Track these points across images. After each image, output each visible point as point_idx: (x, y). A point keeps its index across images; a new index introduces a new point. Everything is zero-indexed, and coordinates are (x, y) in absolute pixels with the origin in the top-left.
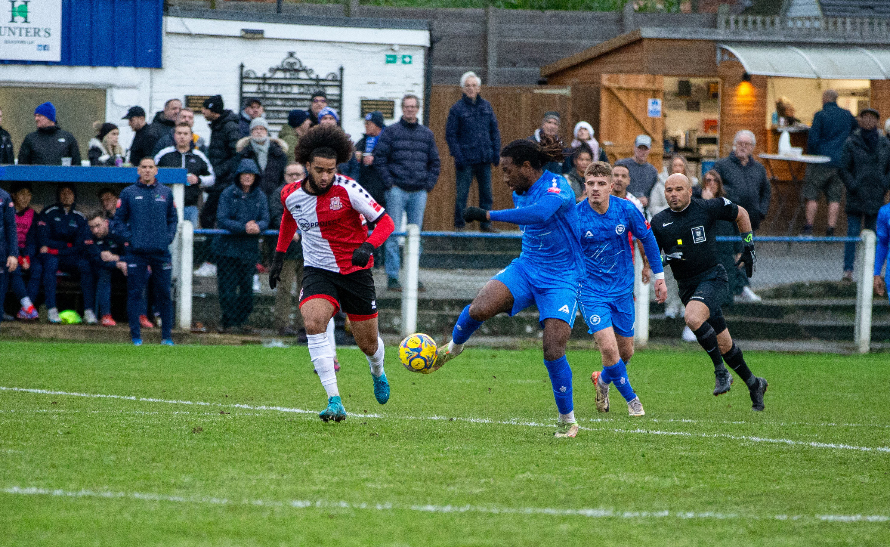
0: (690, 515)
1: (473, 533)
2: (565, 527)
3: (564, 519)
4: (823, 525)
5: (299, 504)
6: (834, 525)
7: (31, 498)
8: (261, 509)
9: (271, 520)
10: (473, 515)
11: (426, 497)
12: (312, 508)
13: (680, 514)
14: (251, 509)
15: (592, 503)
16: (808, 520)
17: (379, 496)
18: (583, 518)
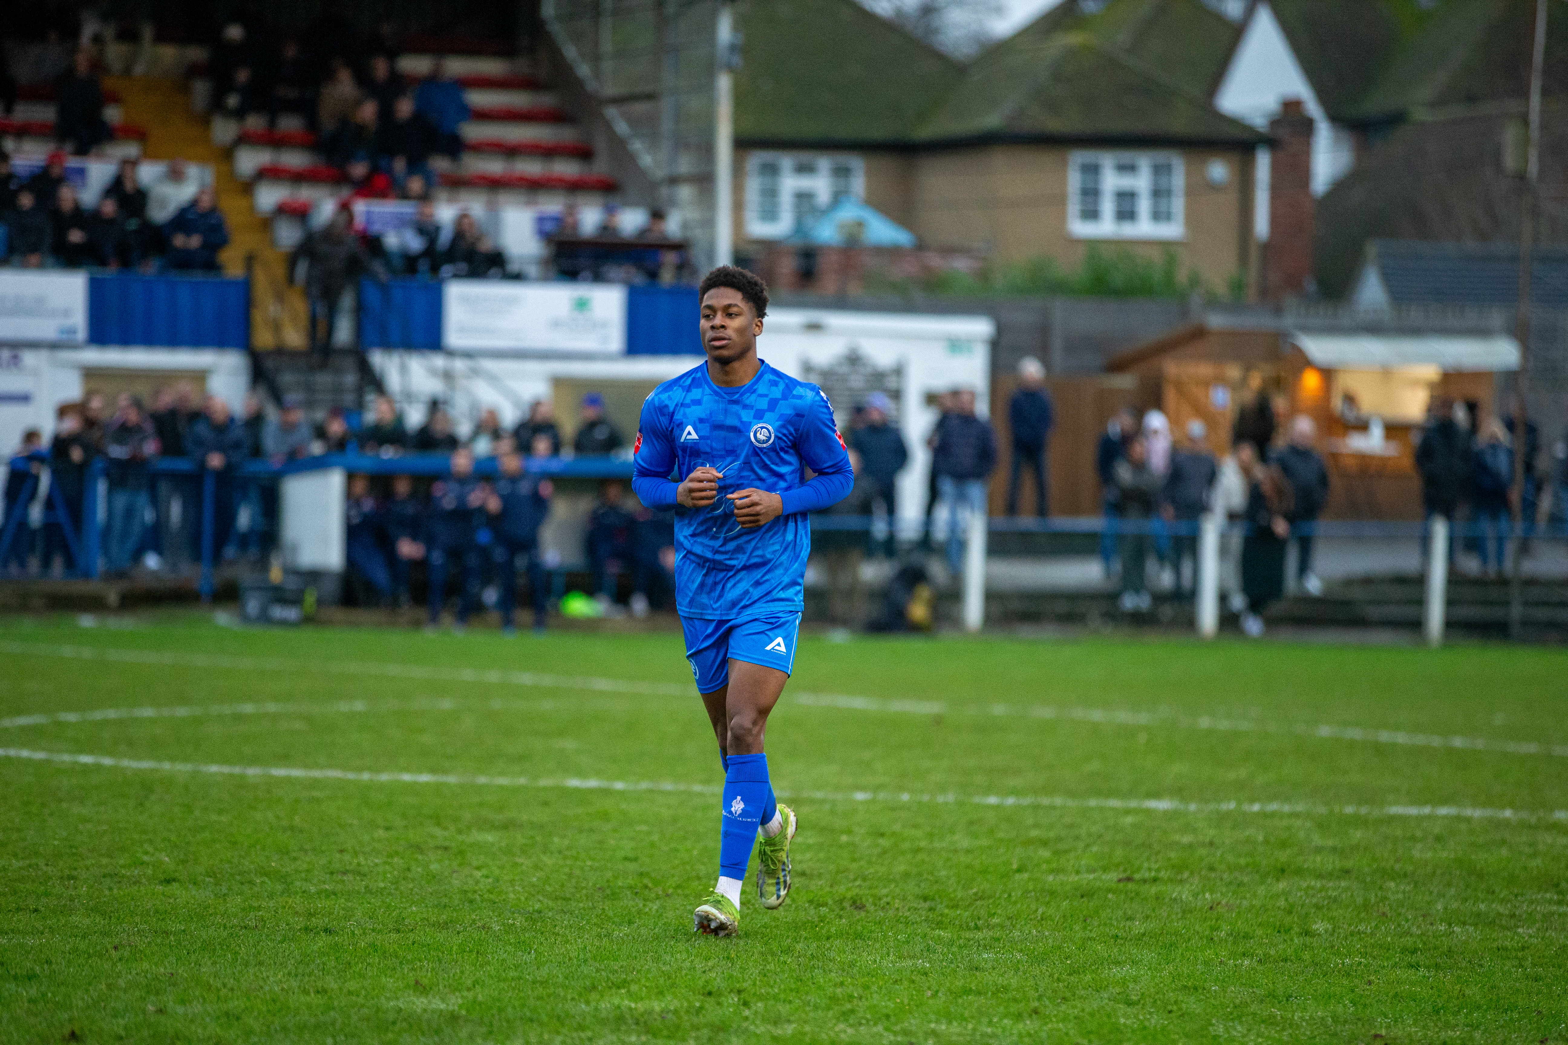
0: (1256, 807)
1: (1036, 826)
2: (1129, 820)
3: (1127, 812)
4: (1391, 819)
5: (860, 796)
6: (1403, 819)
7: (591, 791)
8: (822, 802)
9: (833, 812)
10: (1036, 807)
11: (988, 790)
12: (873, 801)
13: (1246, 807)
14: (812, 801)
15: (1156, 795)
16: (1376, 812)
17: (942, 788)
18: (1148, 812)
